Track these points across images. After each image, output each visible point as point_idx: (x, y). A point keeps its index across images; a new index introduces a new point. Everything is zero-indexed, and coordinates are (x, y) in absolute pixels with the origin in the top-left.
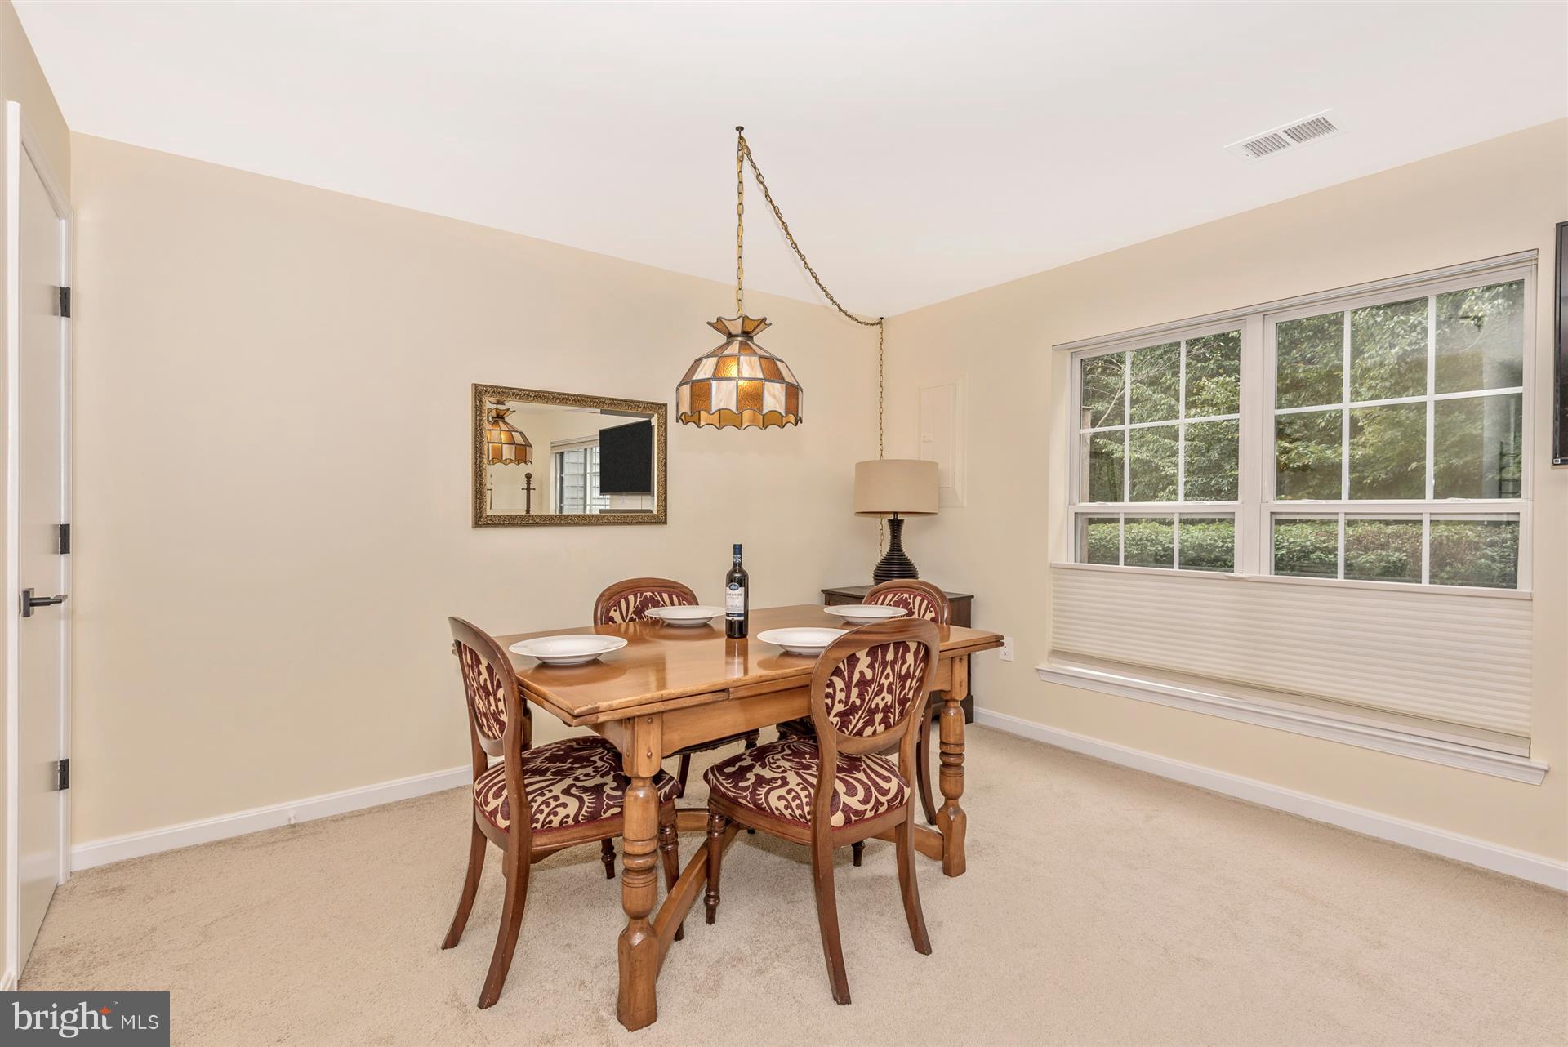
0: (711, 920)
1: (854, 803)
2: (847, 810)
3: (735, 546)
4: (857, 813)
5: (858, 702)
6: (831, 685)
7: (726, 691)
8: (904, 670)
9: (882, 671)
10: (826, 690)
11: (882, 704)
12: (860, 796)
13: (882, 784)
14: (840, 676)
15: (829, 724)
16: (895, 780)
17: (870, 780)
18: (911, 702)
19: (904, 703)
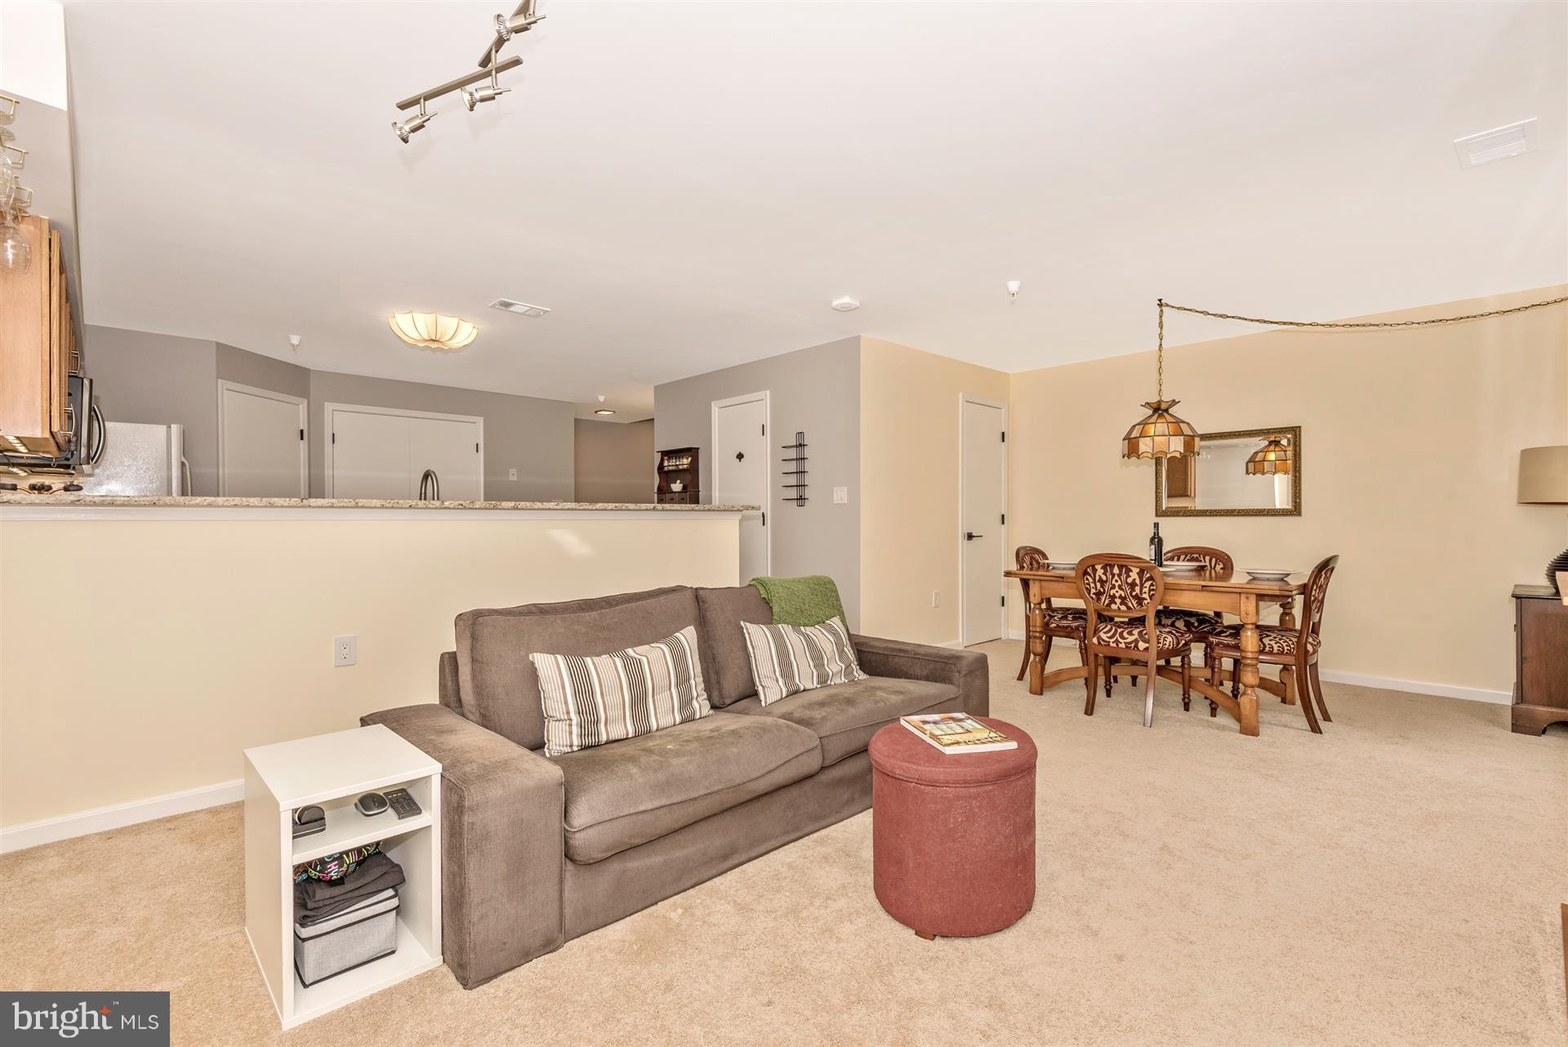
0: (1109, 695)
1: (1104, 636)
2: (1099, 638)
3: (1155, 524)
4: (1103, 641)
5: (1102, 590)
6: (1087, 579)
7: (1063, 578)
8: (1130, 580)
9: (1113, 578)
10: (1086, 582)
11: (1117, 595)
12: (1109, 635)
13: (1125, 634)
14: (1090, 575)
15: (1092, 598)
16: (1136, 636)
17: (1119, 630)
18: (1149, 601)
19: (1140, 600)
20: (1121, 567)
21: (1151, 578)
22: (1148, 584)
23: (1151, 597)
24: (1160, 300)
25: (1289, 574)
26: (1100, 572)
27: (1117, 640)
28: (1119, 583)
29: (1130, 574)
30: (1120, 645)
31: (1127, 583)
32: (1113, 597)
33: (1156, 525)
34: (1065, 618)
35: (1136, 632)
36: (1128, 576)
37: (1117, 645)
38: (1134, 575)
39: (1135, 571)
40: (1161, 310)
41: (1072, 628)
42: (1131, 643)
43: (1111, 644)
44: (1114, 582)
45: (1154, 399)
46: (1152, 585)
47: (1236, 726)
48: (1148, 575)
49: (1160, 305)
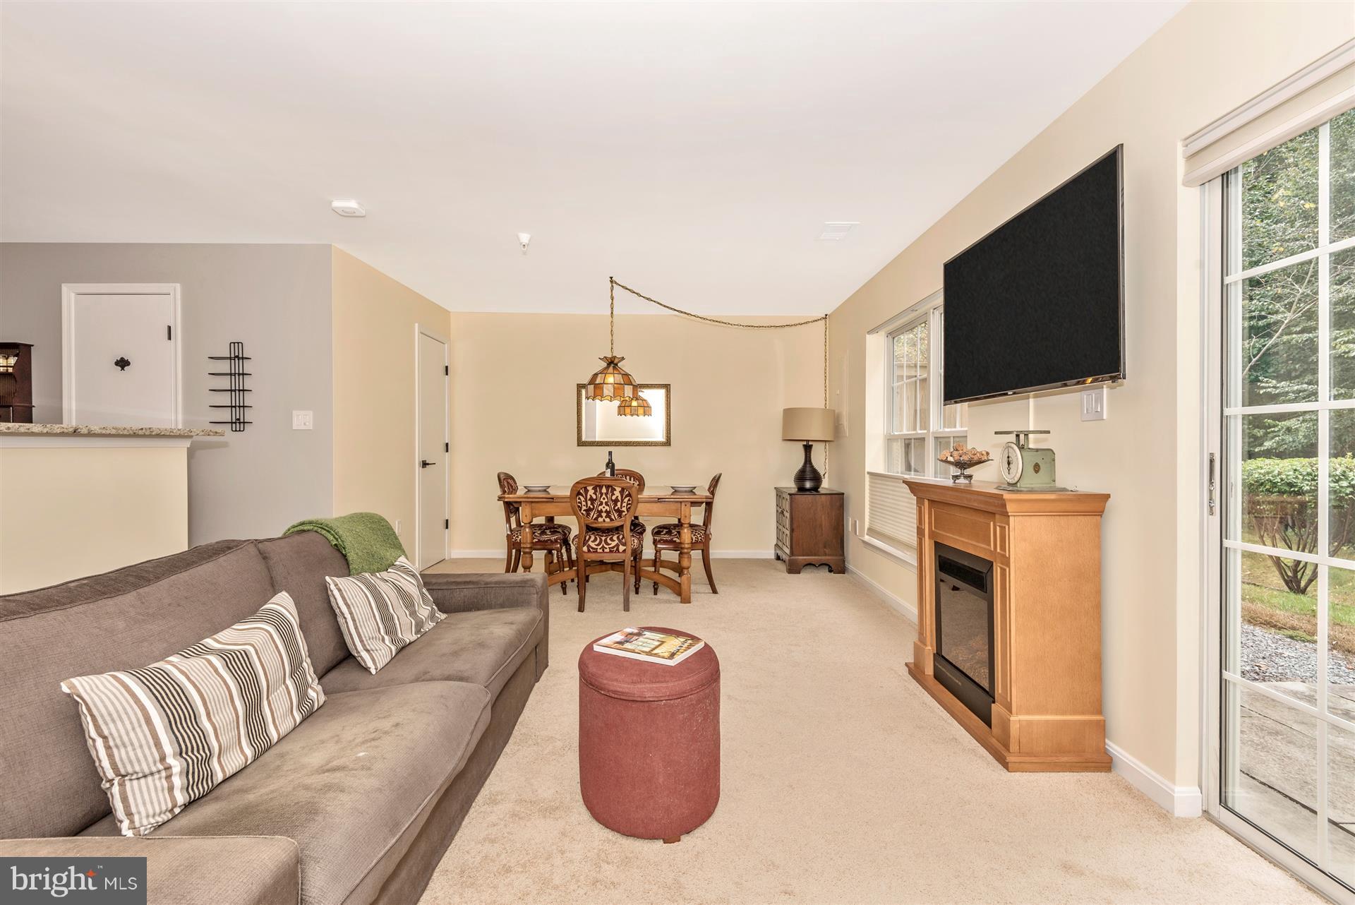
1: (593, 545)
2: (589, 546)
4: (593, 548)
5: (592, 507)
6: (579, 499)
7: (553, 499)
8: (614, 498)
9: (601, 497)
10: (578, 501)
11: (604, 510)
12: (597, 543)
13: (609, 541)
14: (582, 496)
15: (583, 514)
16: (617, 542)
17: (603, 538)
18: (626, 512)
19: (620, 512)
20: (608, 487)
21: (629, 495)
22: (626, 500)
23: (628, 511)
24: (611, 278)
25: (695, 488)
26: (591, 492)
27: (603, 547)
28: (606, 500)
29: (615, 492)
30: (606, 550)
31: (612, 500)
32: (601, 511)
33: (610, 453)
34: (543, 533)
35: (615, 538)
36: (613, 494)
37: (603, 550)
38: (617, 493)
39: (618, 489)
40: (612, 286)
41: (552, 541)
42: (613, 547)
43: (599, 550)
44: (602, 500)
45: (609, 356)
46: (629, 500)
47: (679, 599)
48: (627, 493)
49: (612, 282)
